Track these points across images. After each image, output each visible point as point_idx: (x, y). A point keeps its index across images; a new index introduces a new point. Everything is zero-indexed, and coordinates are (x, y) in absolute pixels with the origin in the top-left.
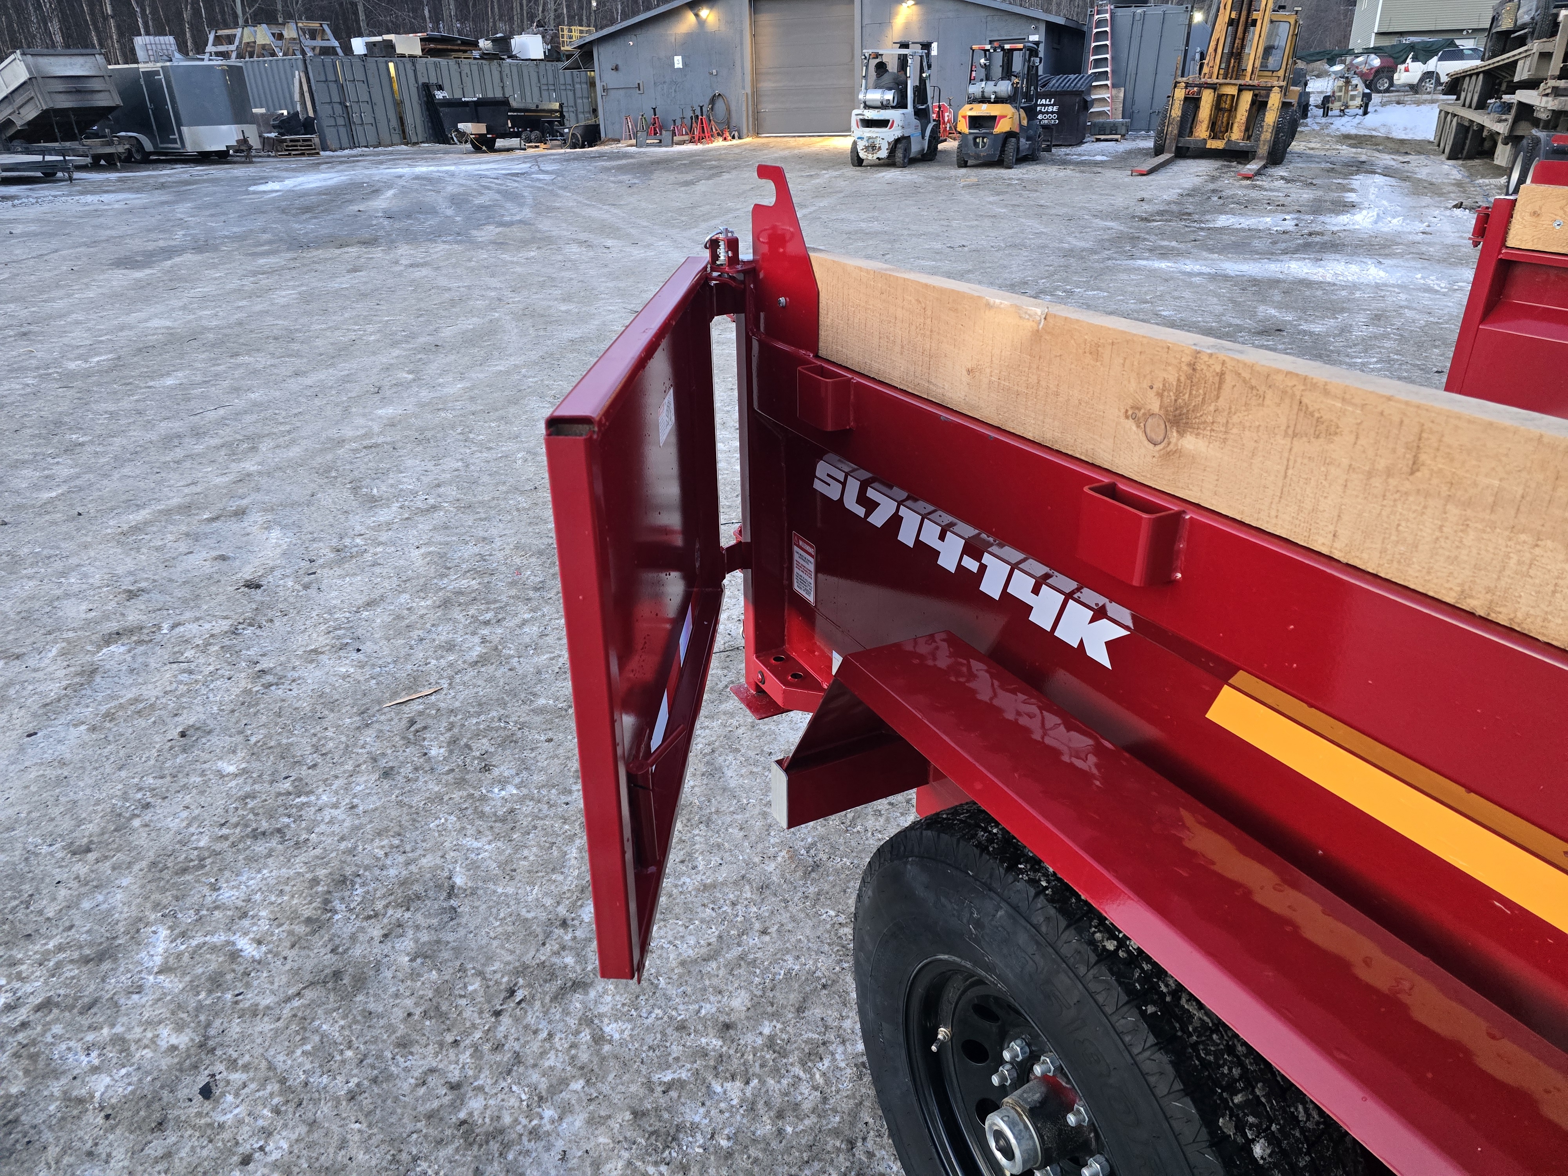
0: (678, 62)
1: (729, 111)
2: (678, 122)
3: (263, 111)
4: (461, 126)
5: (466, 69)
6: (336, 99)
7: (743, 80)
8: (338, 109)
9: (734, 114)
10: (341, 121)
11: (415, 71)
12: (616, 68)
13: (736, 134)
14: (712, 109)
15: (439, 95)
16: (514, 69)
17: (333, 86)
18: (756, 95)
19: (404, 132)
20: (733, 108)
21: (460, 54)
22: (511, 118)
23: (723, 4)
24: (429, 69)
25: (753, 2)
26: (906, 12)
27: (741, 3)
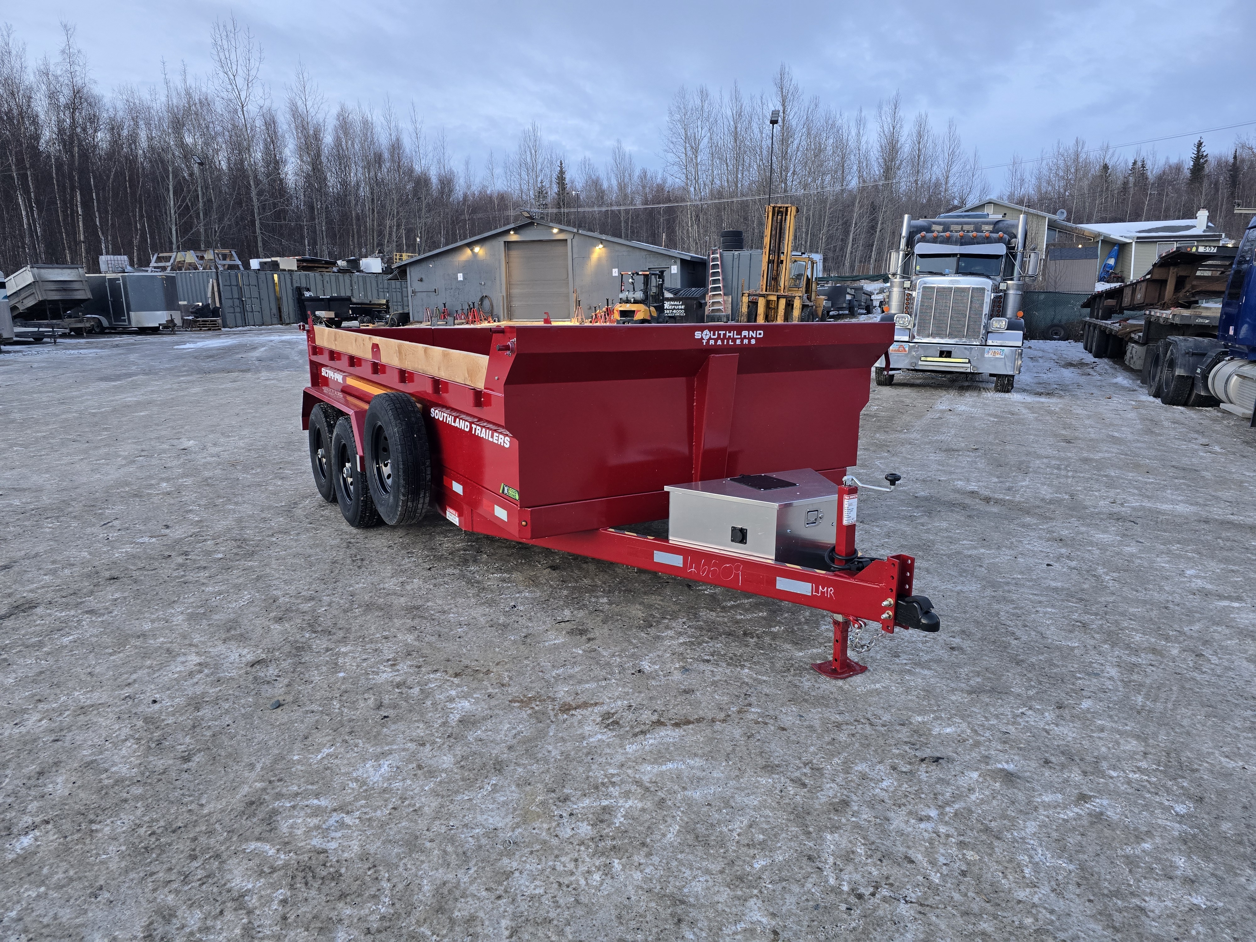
0: (460, 277)
1: (492, 305)
2: (460, 312)
3: (185, 303)
4: (317, 313)
5: (327, 279)
6: (236, 296)
7: (501, 288)
8: (237, 302)
9: (495, 308)
10: (238, 310)
11: (292, 279)
12: (421, 280)
13: (496, 319)
14: (481, 304)
15: (307, 294)
16: (360, 279)
17: (235, 289)
18: (509, 297)
19: (280, 316)
20: (495, 305)
21: (324, 270)
22: (352, 309)
23: (488, 245)
24: (301, 279)
25: (508, 244)
26: (599, 251)
27: (499, 244)
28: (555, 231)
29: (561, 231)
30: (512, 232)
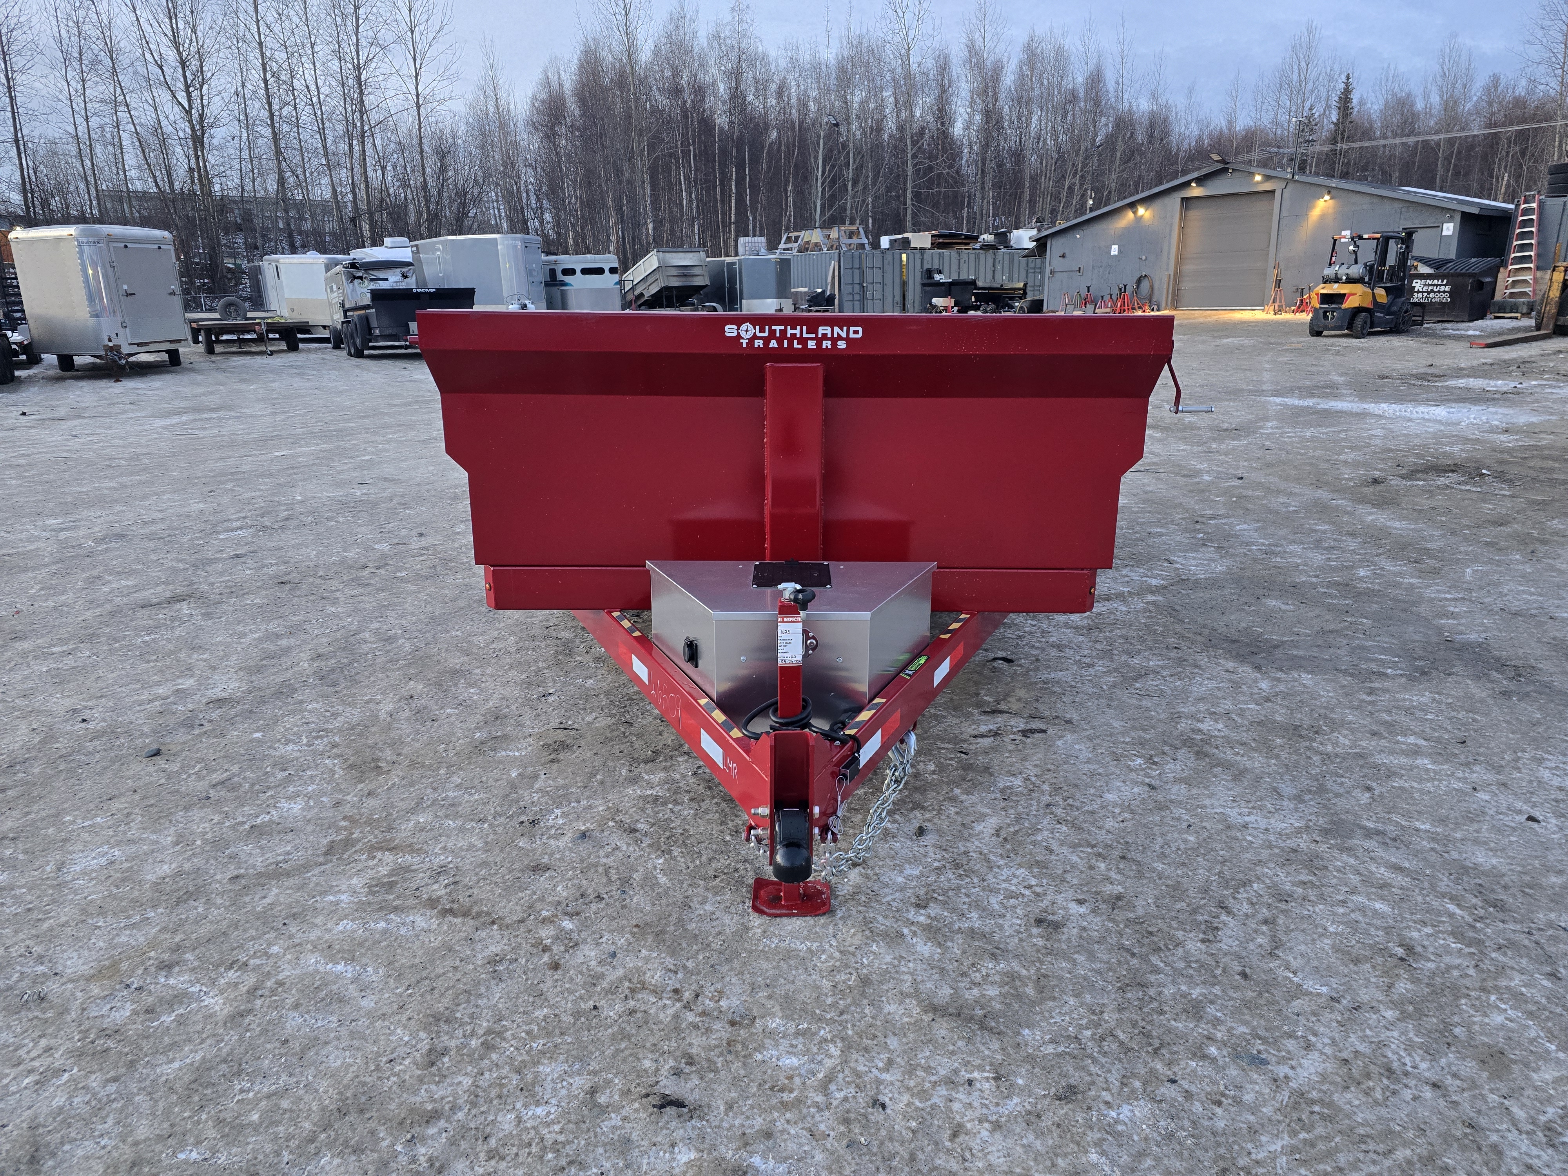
0: (1115, 250)
1: (1152, 288)
2: (1107, 298)
3: (806, 289)
4: (935, 301)
5: (964, 257)
6: (857, 281)
7: (1168, 264)
8: (855, 288)
9: (1156, 292)
10: (857, 297)
11: (922, 260)
12: (1063, 256)
13: (1155, 307)
14: (1138, 287)
15: (937, 277)
16: (1007, 257)
17: (857, 272)
18: (1178, 276)
19: (904, 305)
20: (1156, 286)
21: (963, 246)
22: (976, 295)
23: (1158, 204)
24: (934, 258)
25: (1186, 201)
26: (1323, 205)
27: (1174, 202)
28: (1258, 178)
29: (1267, 178)
30: (1193, 184)
